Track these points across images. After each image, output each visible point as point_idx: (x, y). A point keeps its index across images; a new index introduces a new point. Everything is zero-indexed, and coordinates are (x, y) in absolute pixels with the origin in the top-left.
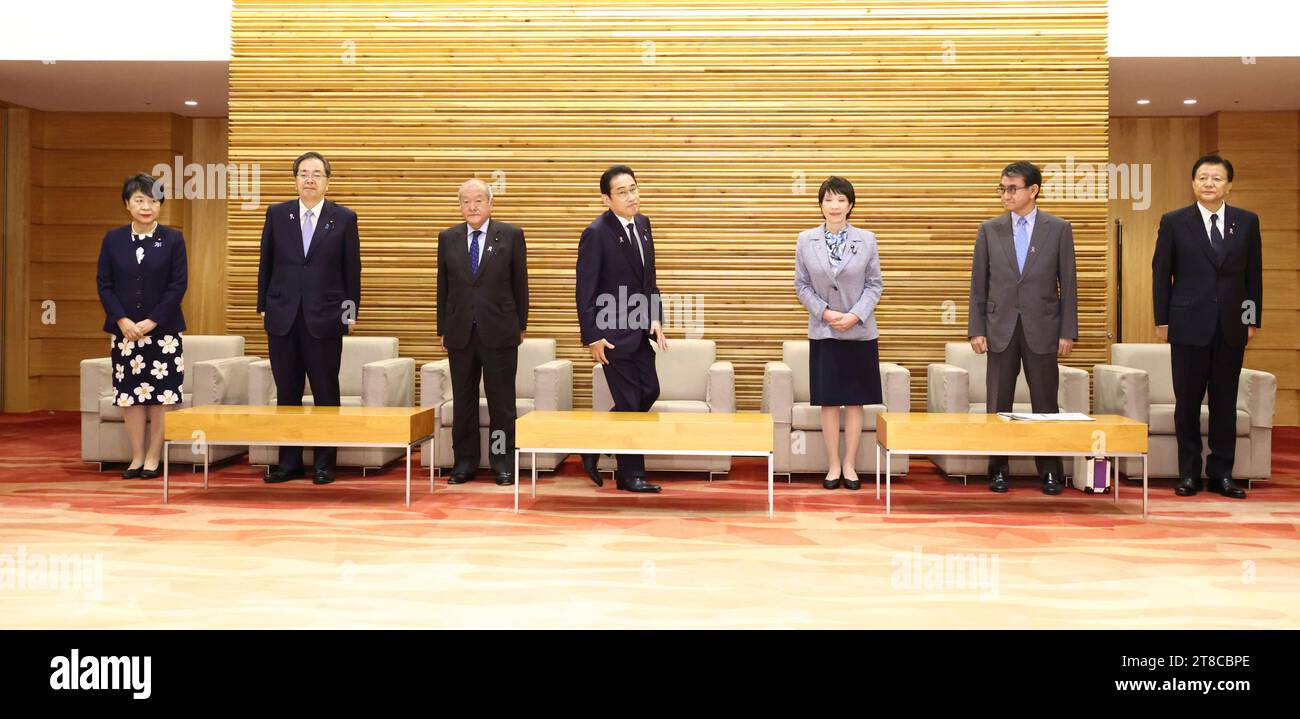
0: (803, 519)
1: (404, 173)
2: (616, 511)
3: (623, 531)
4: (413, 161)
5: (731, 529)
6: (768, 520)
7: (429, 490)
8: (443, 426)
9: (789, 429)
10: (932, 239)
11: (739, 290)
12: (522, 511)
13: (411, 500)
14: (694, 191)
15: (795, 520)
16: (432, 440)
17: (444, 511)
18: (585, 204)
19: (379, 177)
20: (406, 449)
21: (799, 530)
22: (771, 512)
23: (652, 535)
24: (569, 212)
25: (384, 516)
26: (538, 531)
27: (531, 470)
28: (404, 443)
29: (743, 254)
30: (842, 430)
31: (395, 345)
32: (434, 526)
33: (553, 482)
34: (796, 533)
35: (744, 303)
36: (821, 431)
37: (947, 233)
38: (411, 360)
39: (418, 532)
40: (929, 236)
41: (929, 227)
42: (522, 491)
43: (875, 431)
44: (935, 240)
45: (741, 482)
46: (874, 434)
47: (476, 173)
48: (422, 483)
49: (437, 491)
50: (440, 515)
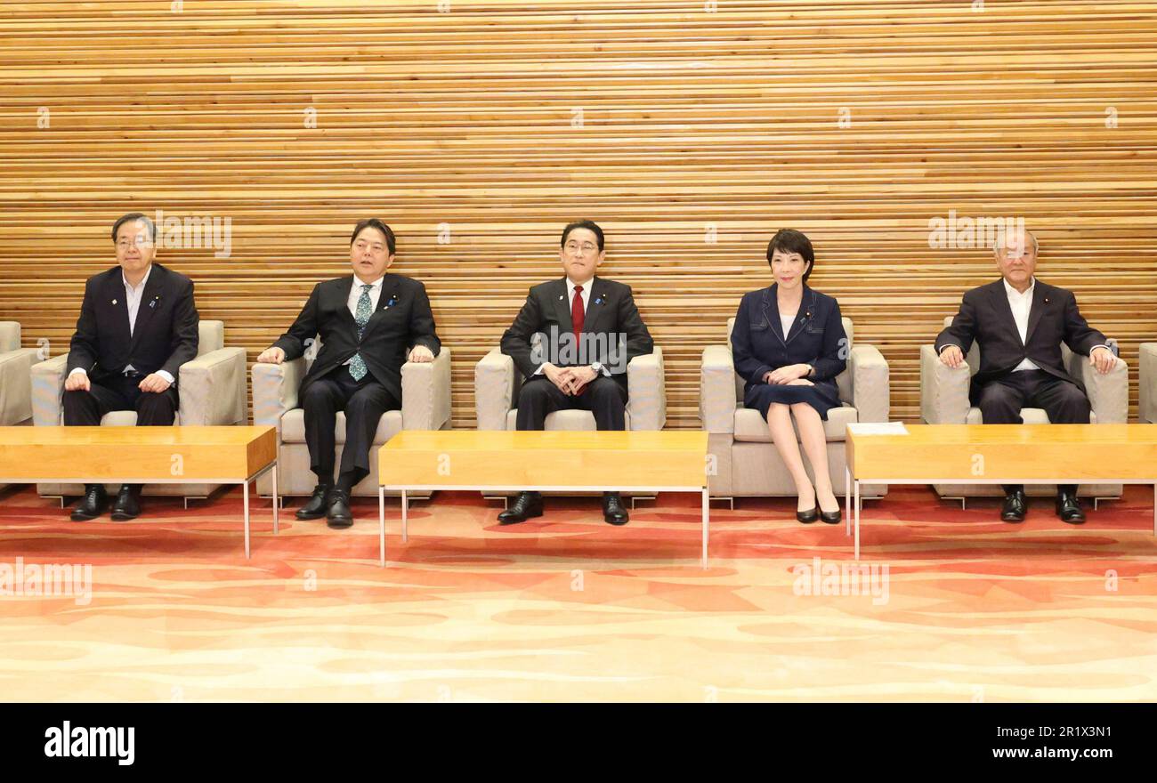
0: (745, 568)
1: (218, 98)
2: (510, 561)
3: (518, 592)
4: (230, 81)
5: (654, 588)
6: (700, 572)
7: (272, 530)
8: (284, 443)
9: (731, 441)
10: (927, 175)
11: (670, 248)
12: (390, 564)
13: (252, 548)
14: (608, 116)
15: (733, 572)
16: (274, 468)
17: (293, 565)
18: (462, 136)
19: (184, 104)
20: (242, 485)
21: (739, 587)
22: (705, 561)
23: (556, 598)
24: (441, 147)
25: (218, 576)
26: (410, 595)
27: (401, 498)
28: (240, 478)
29: (674, 200)
30: (799, 442)
31: (218, 330)
32: (282, 588)
33: (430, 515)
34: (737, 592)
35: (676, 264)
36: (772, 443)
37: (949, 167)
38: (242, 349)
39: (264, 598)
40: (923, 171)
41: (924, 160)
42: (389, 531)
43: (844, 441)
44: (931, 177)
45: (673, 511)
46: (844, 446)
47: (314, 97)
48: (262, 520)
49: (283, 533)
50: (288, 573)
